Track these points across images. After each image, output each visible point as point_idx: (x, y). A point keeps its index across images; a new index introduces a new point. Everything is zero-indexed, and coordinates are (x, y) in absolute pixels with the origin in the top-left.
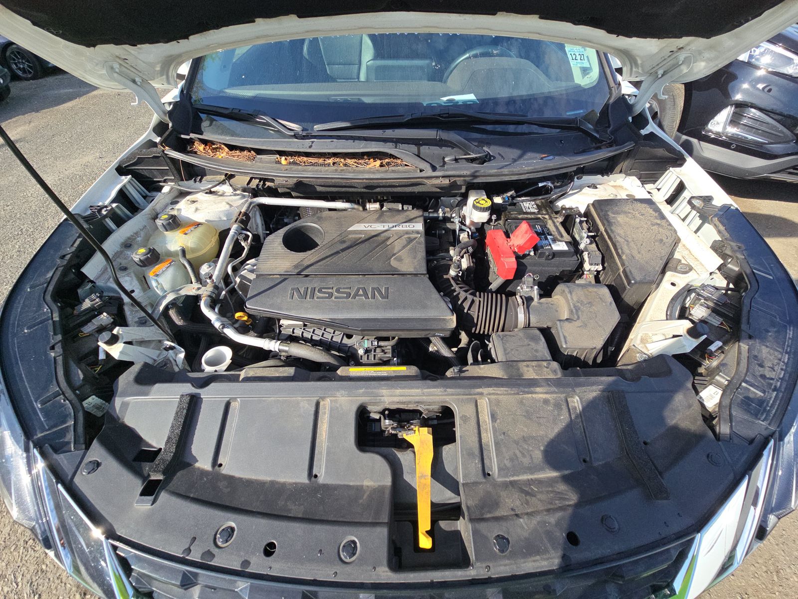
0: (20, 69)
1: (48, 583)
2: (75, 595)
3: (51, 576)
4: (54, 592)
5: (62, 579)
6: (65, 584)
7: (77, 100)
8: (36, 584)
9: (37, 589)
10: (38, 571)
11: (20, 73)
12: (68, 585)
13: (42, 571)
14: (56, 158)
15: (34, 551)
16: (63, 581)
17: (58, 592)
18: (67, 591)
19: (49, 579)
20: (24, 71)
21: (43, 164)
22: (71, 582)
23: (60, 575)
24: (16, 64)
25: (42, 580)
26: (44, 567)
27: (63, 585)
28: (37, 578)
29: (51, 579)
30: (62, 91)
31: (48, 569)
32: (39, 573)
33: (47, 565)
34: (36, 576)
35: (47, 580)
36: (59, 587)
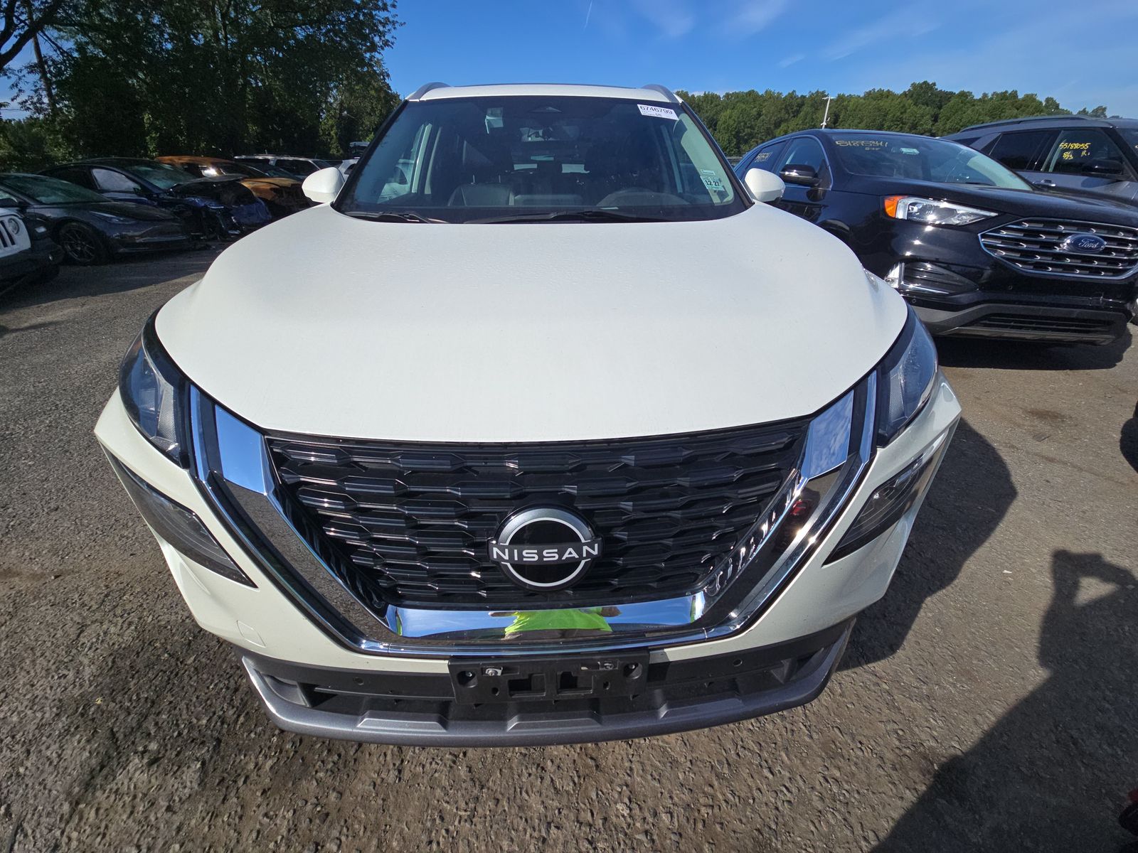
0: (76, 251)
1: (24, 790)
2: (61, 804)
3: (29, 781)
4: (31, 802)
5: (45, 785)
6: (50, 791)
7: (153, 286)
8: (6, 792)
9: (5, 798)
10: (12, 776)
11: (75, 256)
12: (55, 792)
13: (18, 774)
14: (116, 339)
15: (11, 751)
16: (48, 787)
17: (38, 801)
18: (52, 800)
19: (27, 785)
20: (81, 254)
21: (97, 343)
22: (59, 788)
23: (44, 780)
24: (71, 245)
25: (15, 786)
26: (22, 770)
27: (47, 792)
28: (9, 783)
29: (30, 785)
30: (132, 278)
31: (27, 773)
32: (14, 778)
33: (27, 768)
34: (8, 781)
35: (24, 786)
36: (40, 794)
